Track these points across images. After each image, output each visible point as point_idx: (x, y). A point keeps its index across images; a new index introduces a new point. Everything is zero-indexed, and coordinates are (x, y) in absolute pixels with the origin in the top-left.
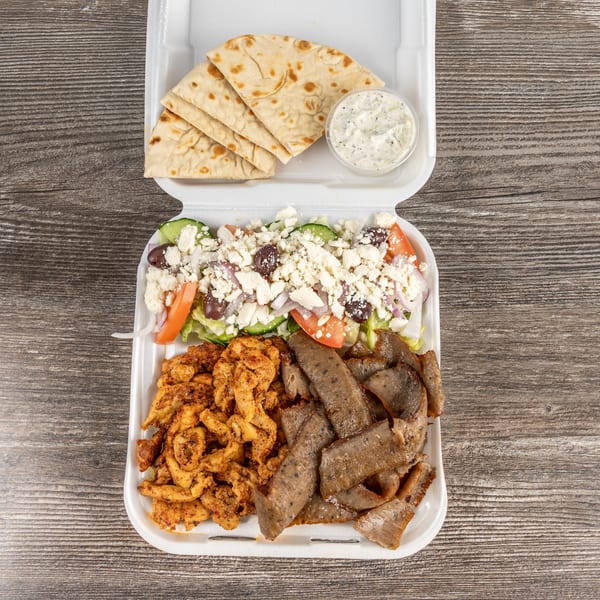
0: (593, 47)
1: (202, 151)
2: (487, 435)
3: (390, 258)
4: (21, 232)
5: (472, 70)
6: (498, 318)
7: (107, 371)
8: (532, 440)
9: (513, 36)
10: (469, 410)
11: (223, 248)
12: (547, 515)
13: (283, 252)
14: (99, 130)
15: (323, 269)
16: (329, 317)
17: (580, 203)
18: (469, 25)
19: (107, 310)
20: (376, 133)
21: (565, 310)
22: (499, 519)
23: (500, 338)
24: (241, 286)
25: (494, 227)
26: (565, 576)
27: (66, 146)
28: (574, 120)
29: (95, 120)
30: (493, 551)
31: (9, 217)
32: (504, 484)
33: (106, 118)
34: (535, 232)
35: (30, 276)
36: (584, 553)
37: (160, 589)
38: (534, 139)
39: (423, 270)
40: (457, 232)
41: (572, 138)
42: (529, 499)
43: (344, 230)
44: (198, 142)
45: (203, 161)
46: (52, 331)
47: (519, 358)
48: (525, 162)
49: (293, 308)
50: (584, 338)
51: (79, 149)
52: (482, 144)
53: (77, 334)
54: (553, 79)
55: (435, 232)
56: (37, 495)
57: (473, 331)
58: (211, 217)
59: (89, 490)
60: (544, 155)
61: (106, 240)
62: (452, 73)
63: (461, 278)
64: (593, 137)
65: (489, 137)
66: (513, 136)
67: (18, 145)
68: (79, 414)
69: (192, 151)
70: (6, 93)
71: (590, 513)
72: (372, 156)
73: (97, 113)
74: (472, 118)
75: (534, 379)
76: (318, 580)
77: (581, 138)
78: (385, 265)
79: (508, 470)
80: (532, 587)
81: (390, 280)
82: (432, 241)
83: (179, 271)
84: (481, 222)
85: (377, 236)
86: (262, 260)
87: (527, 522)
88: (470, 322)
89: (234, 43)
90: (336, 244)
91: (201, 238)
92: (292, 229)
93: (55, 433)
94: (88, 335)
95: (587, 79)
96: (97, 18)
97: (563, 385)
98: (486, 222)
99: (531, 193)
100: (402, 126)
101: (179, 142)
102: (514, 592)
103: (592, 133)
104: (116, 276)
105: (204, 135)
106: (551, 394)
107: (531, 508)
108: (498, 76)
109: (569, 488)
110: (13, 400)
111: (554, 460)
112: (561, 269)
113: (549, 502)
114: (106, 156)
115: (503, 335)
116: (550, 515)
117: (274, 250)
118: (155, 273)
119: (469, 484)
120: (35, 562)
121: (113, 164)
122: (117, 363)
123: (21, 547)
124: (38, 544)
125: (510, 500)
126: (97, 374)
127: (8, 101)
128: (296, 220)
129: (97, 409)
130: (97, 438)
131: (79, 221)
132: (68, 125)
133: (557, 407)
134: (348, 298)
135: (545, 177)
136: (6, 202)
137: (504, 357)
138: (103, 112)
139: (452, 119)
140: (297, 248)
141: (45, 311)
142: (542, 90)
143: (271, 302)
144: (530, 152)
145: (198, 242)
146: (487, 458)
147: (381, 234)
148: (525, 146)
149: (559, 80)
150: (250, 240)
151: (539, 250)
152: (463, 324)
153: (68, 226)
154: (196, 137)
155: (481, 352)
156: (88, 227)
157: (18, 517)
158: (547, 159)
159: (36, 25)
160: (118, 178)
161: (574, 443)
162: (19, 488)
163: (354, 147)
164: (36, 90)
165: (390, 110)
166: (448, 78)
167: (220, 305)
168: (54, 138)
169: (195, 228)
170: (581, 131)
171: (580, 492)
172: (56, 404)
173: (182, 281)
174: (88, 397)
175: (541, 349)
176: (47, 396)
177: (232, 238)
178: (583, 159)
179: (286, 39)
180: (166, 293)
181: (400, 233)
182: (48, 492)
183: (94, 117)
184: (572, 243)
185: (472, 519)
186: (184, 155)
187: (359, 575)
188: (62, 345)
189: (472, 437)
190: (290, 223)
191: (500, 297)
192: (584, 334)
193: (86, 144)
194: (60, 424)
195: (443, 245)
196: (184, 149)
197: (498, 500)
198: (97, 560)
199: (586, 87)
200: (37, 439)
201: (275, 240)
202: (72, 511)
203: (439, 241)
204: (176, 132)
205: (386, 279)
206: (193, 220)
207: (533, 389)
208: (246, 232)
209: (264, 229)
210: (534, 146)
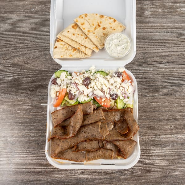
0: (183, 20)
1: (70, 50)
2: (153, 134)
3: (123, 81)
4: (15, 76)
5: (148, 27)
6: (156, 100)
7: (41, 117)
8: (166, 136)
9: (160, 17)
10: (148, 127)
11: (74, 79)
12: (171, 157)
13: (92, 79)
14: (38, 46)
15: (103, 84)
16: (105, 99)
17: (180, 66)
18: (147, 13)
19: (41, 99)
20: (119, 46)
21: (176, 97)
22: (157, 159)
23: (156, 106)
24: (79, 90)
25: (154, 73)
26: (176, 175)
27: (28, 51)
28: (178, 41)
29: (36, 43)
30: (155, 168)
31: (11, 72)
32: (158, 149)
33: (39, 42)
34: (167, 74)
35: (18, 89)
36: (182, 168)
37: (57, 181)
38: (166, 47)
39: (133, 85)
40: (144, 75)
41: (177, 47)
42: (166, 153)
43: (109, 73)
44: (68, 47)
45: (70, 53)
46: (24, 105)
47: (162, 112)
48: (164, 54)
49: (95, 96)
50: (181, 105)
51: (32, 51)
52: (151, 48)
53: (32, 106)
54: (172, 29)
55: (137, 75)
56: (21, 154)
57: (149, 104)
58: (70, 70)
59: (36, 152)
60: (169, 52)
61: (40, 78)
62: (142, 28)
63: (145, 88)
64: (183, 46)
65: (153, 46)
66: (160, 46)
67: (13, 50)
68: (33, 130)
69: (67, 50)
70: (10, 35)
71: (183, 157)
72: (117, 52)
73: (37, 41)
74: (148, 41)
75: (167, 118)
76: (104, 177)
77: (180, 46)
78: (122, 83)
79: (159, 145)
80: (167, 178)
81: (123, 88)
82: (136, 78)
83: (61, 86)
84: (151, 72)
85: (119, 74)
86: (85, 82)
87: (165, 159)
88: (148, 101)
89: (81, 16)
90: (107, 77)
91: (67, 76)
92: (94, 73)
93: (26, 135)
94: (35, 106)
95: (182, 29)
96: (37, 12)
97: (175, 119)
98: (152, 72)
99: (166, 63)
100: (127, 44)
101: (63, 48)
102: (161, 180)
103: (183, 45)
104: (43, 89)
105: (70, 45)
106: (172, 122)
107: (166, 156)
108: (155, 28)
109: (177, 149)
110: (13, 126)
111: (173, 141)
112: (174, 85)
113: (171, 154)
114: (40, 53)
115: (158, 105)
116: (172, 157)
117: (89, 79)
118: (53, 86)
119: (148, 149)
120: (20, 173)
121: (42, 56)
122: (44, 114)
123: (16, 169)
124: (21, 168)
125: (160, 153)
126: (38, 118)
127: (11, 37)
128: (95, 70)
129: (38, 128)
130: (38, 136)
131: (32, 73)
132: (28, 44)
133: (174, 126)
134: (111, 93)
135: (169, 58)
136: (10, 67)
137: (158, 111)
138: (38, 40)
139: (142, 41)
140: (96, 78)
141: (22, 99)
142: (168, 33)
143: (88, 94)
144: (165, 51)
145: (66, 77)
146: (153, 141)
147: (120, 74)
148: (164, 49)
149: (173, 30)
150: (82, 76)
151: (168, 80)
152: (146, 102)
153: (29, 74)
154: (68, 46)
155: (151, 110)
156: (35, 74)
157: (15, 160)
158: (170, 53)
159: (19, 15)
160: (43, 60)
161: (179, 136)
162: (15, 152)
163: (112, 49)
164: (18, 34)
165: (124, 39)
166: (141, 29)
167: (73, 96)
168: (24, 48)
169: (65, 73)
170: (180, 44)
171: (180, 151)
172: (26, 127)
173: (62, 88)
174: (35, 125)
175: (169, 109)
176: (23, 124)
177: (76, 75)
178: (181, 53)
179: (97, 14)
180: (57, 92)
181: (126, 74)
182: (24, 153)
183: (36, 42)
184: (178, 77)
185: (149, 159)
186: (64, 51)
187: (116, 176)
188: (27, 109)
189: (149, 135)
190: (93, 71)
191: (156, 94)
192: (181, 104)
193: (34, 50)
194: (27, 132)
195: (139, 79)
196: (64, 50)
197: (156, 153)
198: (39, 172)
199: (181, 31)
200: (20, 137)
201: (89, 76)
202: (31, 158)
203: (138, 77)
204: (61, 45)
205: (122, 87)
206: (65, 71)
207: (166, 121)
208: (80, 74)
209: (86, 73)
210: (166, 49)
